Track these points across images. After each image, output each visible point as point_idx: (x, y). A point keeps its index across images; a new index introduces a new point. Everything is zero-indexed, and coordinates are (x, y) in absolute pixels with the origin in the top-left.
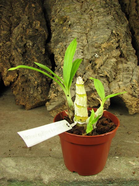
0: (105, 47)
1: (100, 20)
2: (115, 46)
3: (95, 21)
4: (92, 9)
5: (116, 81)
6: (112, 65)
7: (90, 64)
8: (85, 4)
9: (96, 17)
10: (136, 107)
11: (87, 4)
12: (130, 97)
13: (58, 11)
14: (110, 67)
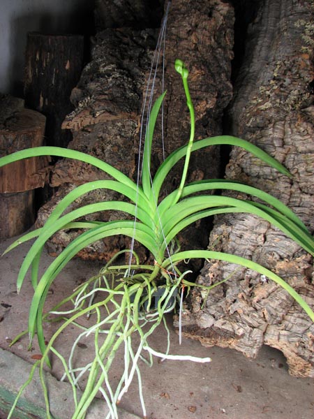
0: (282, 267)
1: (303, 200)
2: (302, 268)
3: (294, 200)
4: (300, 171)
5: (278, 328)
6: (283, 300)
7: (249, 289)
8: (292, 156)
9: (299, 191)
10: (301, 371)
11: (294, 158)
12: (294, 355)
13: (241, 155)
14: (277, 303)
